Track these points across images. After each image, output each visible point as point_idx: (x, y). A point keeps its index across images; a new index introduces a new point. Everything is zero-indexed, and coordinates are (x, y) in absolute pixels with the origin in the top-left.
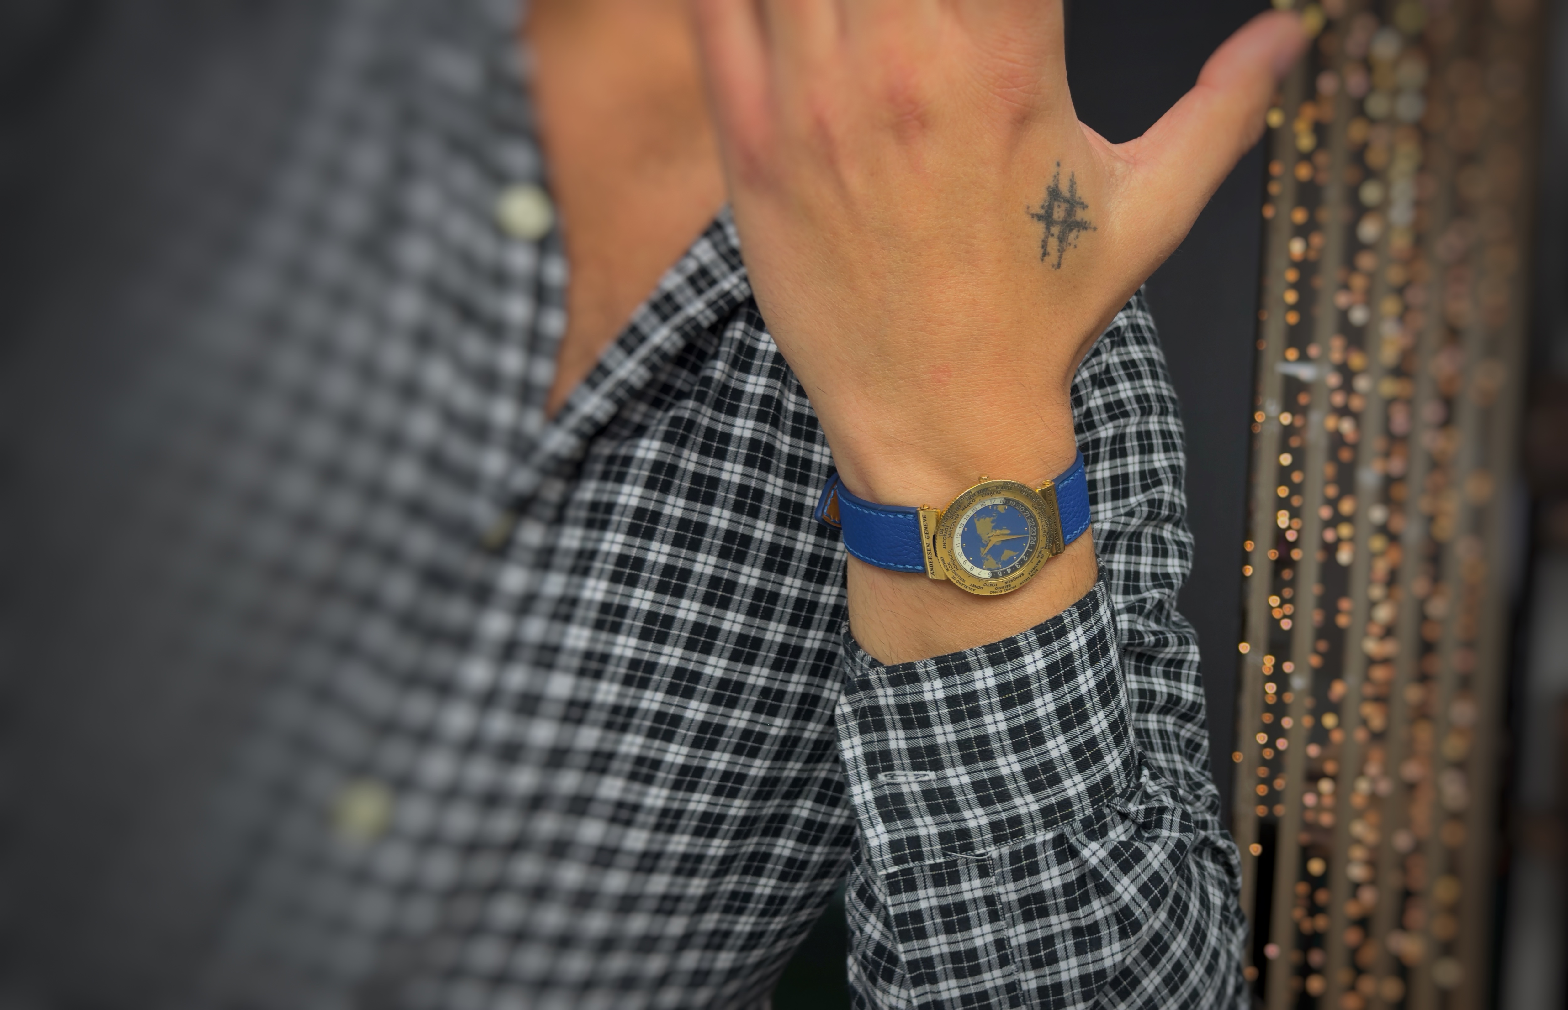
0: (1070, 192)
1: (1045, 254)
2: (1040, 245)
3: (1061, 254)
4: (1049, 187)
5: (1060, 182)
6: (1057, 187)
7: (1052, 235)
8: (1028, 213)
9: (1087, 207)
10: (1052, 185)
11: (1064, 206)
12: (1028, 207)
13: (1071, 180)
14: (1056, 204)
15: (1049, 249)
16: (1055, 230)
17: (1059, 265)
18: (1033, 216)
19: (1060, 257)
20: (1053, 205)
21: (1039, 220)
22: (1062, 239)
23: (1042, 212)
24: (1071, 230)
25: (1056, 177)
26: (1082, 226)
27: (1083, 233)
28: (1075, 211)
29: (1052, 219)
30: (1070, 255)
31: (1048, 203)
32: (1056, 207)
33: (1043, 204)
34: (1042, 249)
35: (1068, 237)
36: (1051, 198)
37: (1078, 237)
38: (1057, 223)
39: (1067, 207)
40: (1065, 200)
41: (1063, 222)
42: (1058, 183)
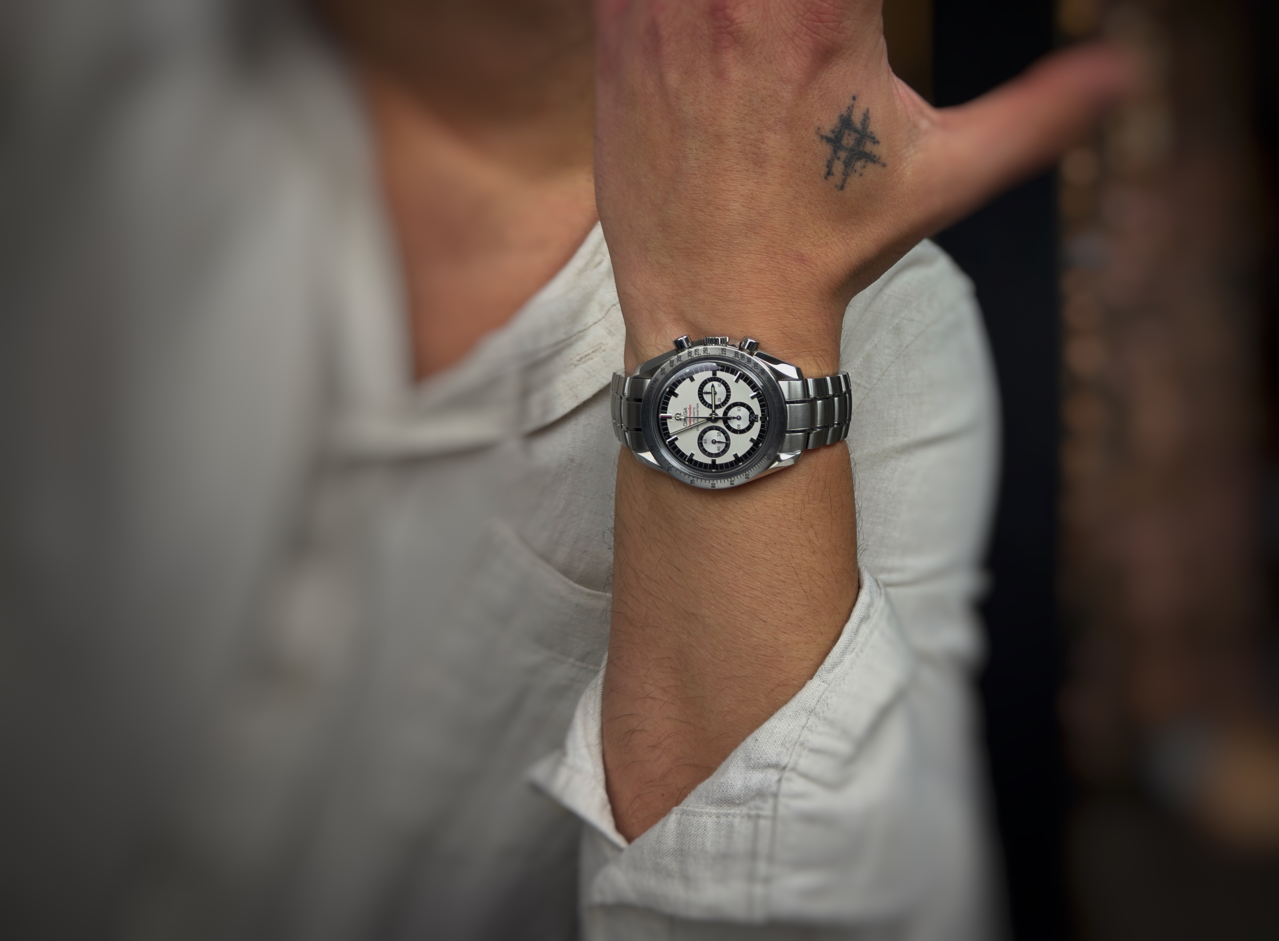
0: (862, 124)
1: (829, 173)
2: (826, 165)
3: (846, 178)
4: (842, 115)
5: (854, 113)
6: (850, 117)
7: (839, 158)
8: (818, 134)
9: (878, 142)
10: (845, 114)
11: (854, 135)
12: (819, 129)
13: (864, 115)
14: (846, 131)
15: (834, 170)
16: (843, 155)
17: (842, 187)
18: (822, 137)
19: (845, 180)
20: (844, 132)
21: (828, 142)
22: (848, 164)
23: (831, 136)
24: (859, 159)
25: (850, 109)
26: (871, 158)
27: (871, 166)
28: (865, 143)
29: (840, 144)
30: (854, 181)
31: (839, 130)
32: (846, 135)
33: (834, 129)
34: (827, 169)
35: (854, 164)
36: (842, 126)
37: (864, 167)
38: (845, 149)
39: (857, 137)
40: (856, 131)
41: (851, 150)
42: (851, 115)
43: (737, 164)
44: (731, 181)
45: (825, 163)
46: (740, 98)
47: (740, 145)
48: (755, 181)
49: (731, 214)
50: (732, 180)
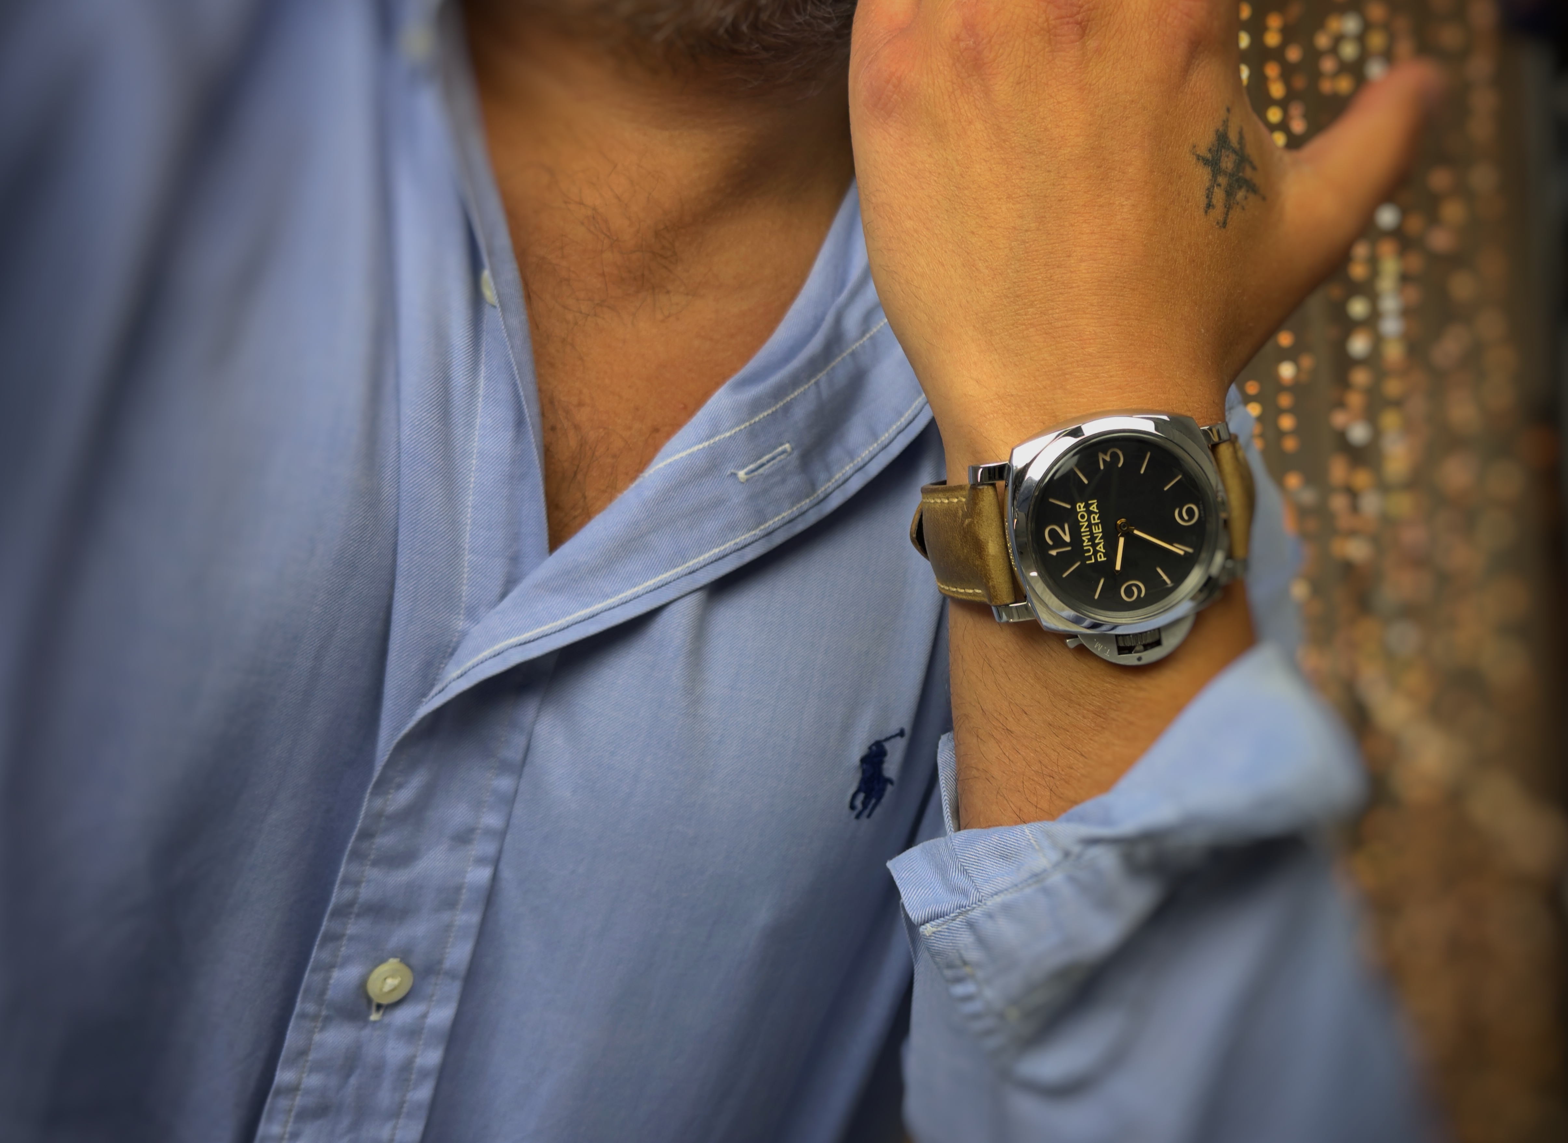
0: (1239, 144)
1: (1209, 206)
2: (1204, 193)
3: (1228, 211)
4: (1218, 131)
6: (1227, 133)
7: (1219, 185)
8: (1193, 154)
9: (1256, 169)
10: (1221, 129)
11: (1233, 157)
12: (1194, 147)
13: (1240, 133)
14: (1223, 150)
15: (1214, 201)
16: (1222, 181)
17: (1224, 224)
19: (1227, 214)
20: (1221, 151)
21: (1206, 164)
22: (1230, 193)
23: (1209, 156)
24: (1240, 187)
25: (1225, 123)
26: (1252, 187)
27: (1251, 196)
28: (1245, 167)
29: (1219, 167)
30: (1236, 215)
31: (1216, 149)
32: (1224, 156)
33: (1210, 148)
34: (1207, 200)
35: (1236, 195)
36: (1219, 144)
37: (1246, 198)
38: (1225, 173)
39: (1236, 160)
40: (1234, 151)
41: (1231, 175)
42: (1228, 130)
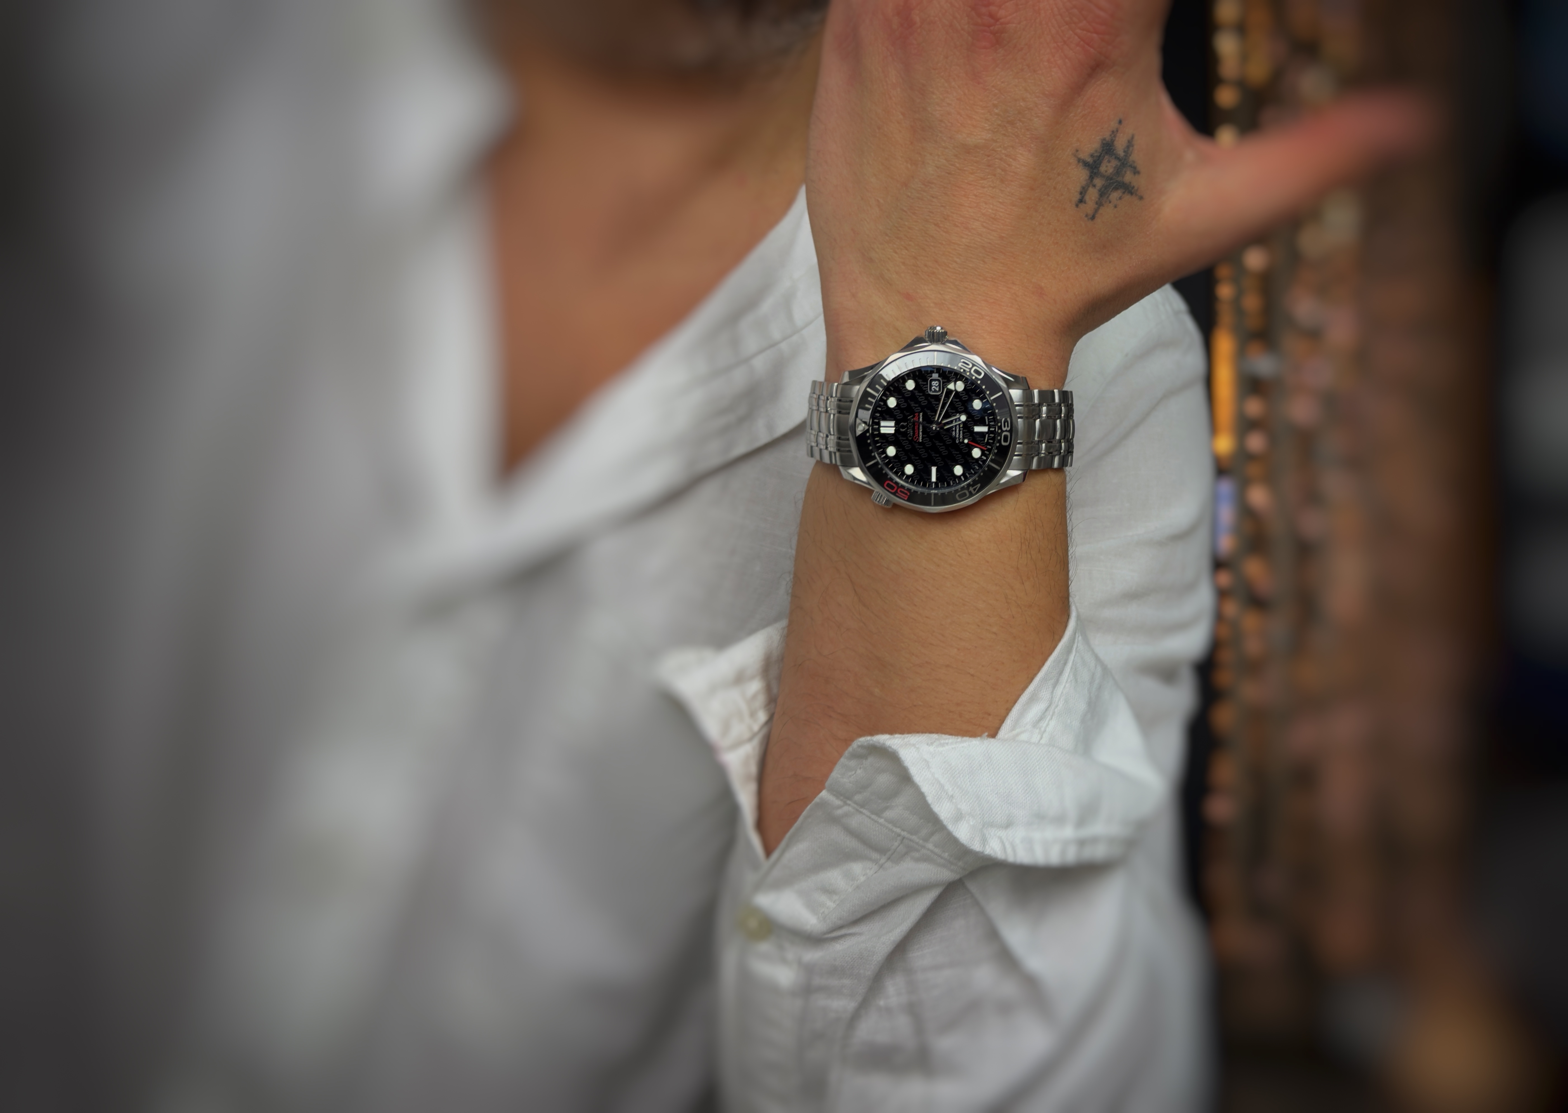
0: (1124, 152)
1: (1081, 201)
2: (1078, 191)
3: (1099, 208)
4: (1104, 139)
5: (1117, 139)
6: (1114, 141)
7: (1094, 186)
8: (1075, 156)
9: (1139, 173)
10: (1108, 138)
11: (1114, 163)
12: (1078, 151)
13: (1129, 141)
14: (1106, 157)
15: (1087, 198)
16: (1099, 182)
17: (1093, 218)
18: (1079, 160)
19: (1097, 210)
20: (1104, 157)
21: (1085, 166)
22: (1103, 193)
23: (1090, 160)
24: (1116, 189)
25: (1114, 133)
26: (1129, 189)
27: (1127, 197)
28: (1125, 172)
29: (1098, 170)
30: (1107, 212)
31: (1099, 154)
32: (1107, 160)
33: (1093, 153)
34: (1080, 196)
35: (1110, 194)
36: (1103, 150)
37: (1120, 198)
38: (1103, 176)
39: (1117, 165)
40: (1117, 158)
41: (1109, 178)
42: (1114, 140)
43: (983, 179)
44: (974, 197)
45: (1079, 189)
46: (995, 106)
47: (989, 158)
48: (1000, 200)
49: (969, 234)
50: (976, 196)
